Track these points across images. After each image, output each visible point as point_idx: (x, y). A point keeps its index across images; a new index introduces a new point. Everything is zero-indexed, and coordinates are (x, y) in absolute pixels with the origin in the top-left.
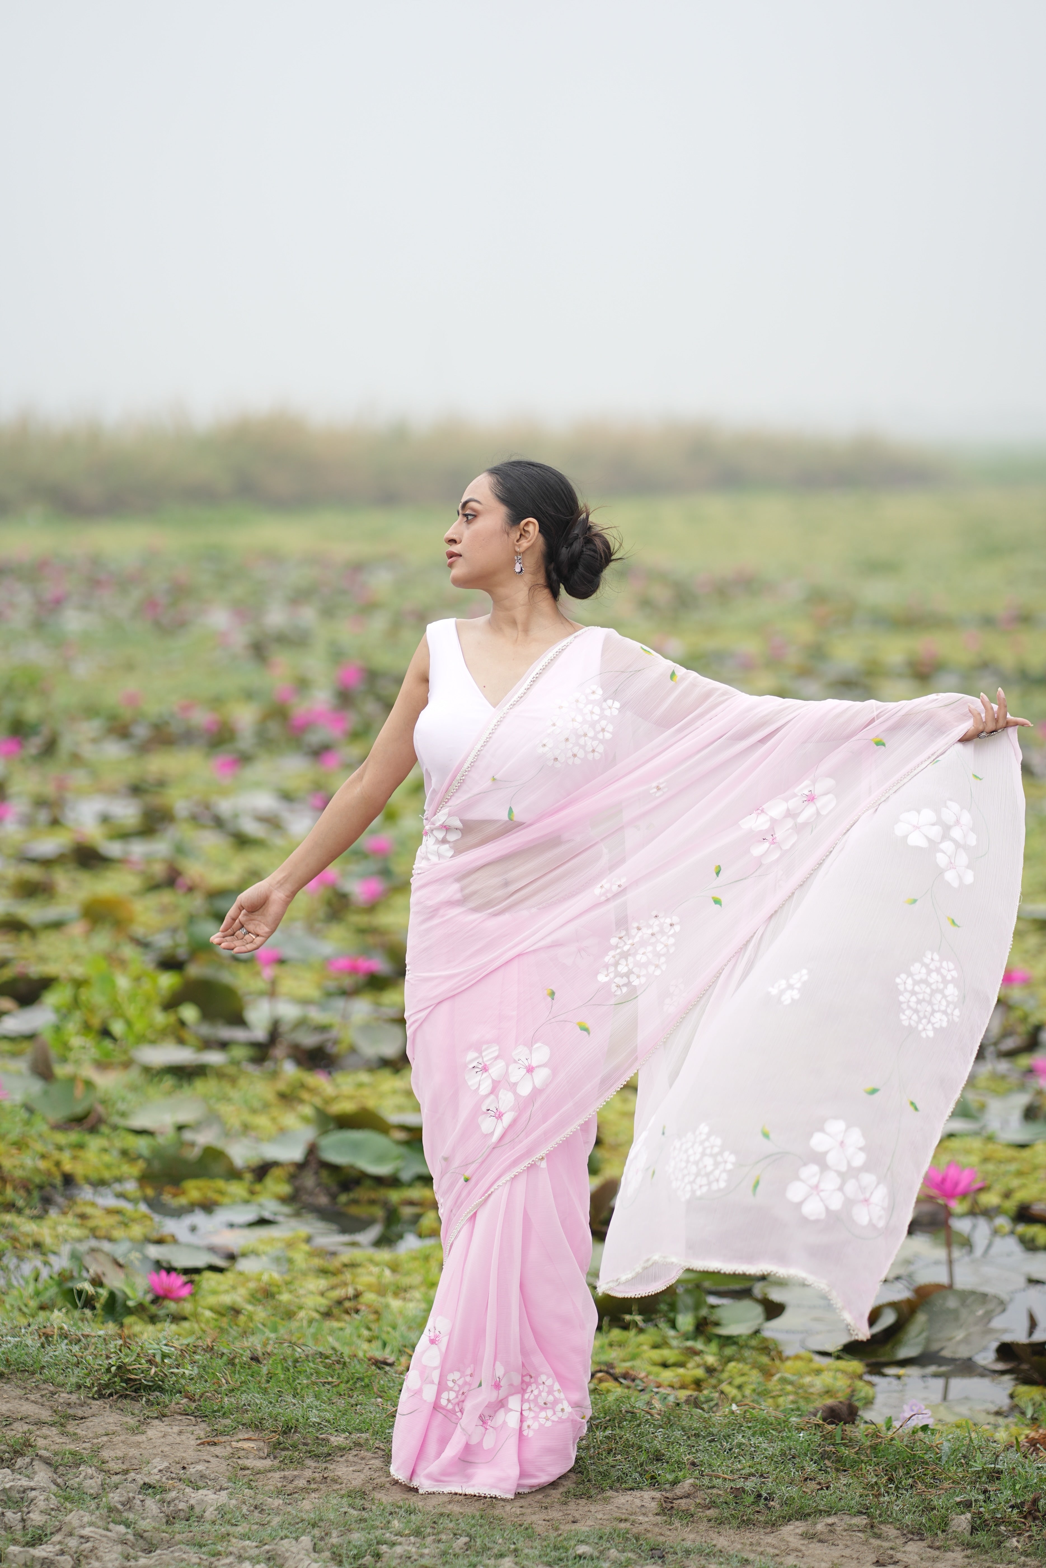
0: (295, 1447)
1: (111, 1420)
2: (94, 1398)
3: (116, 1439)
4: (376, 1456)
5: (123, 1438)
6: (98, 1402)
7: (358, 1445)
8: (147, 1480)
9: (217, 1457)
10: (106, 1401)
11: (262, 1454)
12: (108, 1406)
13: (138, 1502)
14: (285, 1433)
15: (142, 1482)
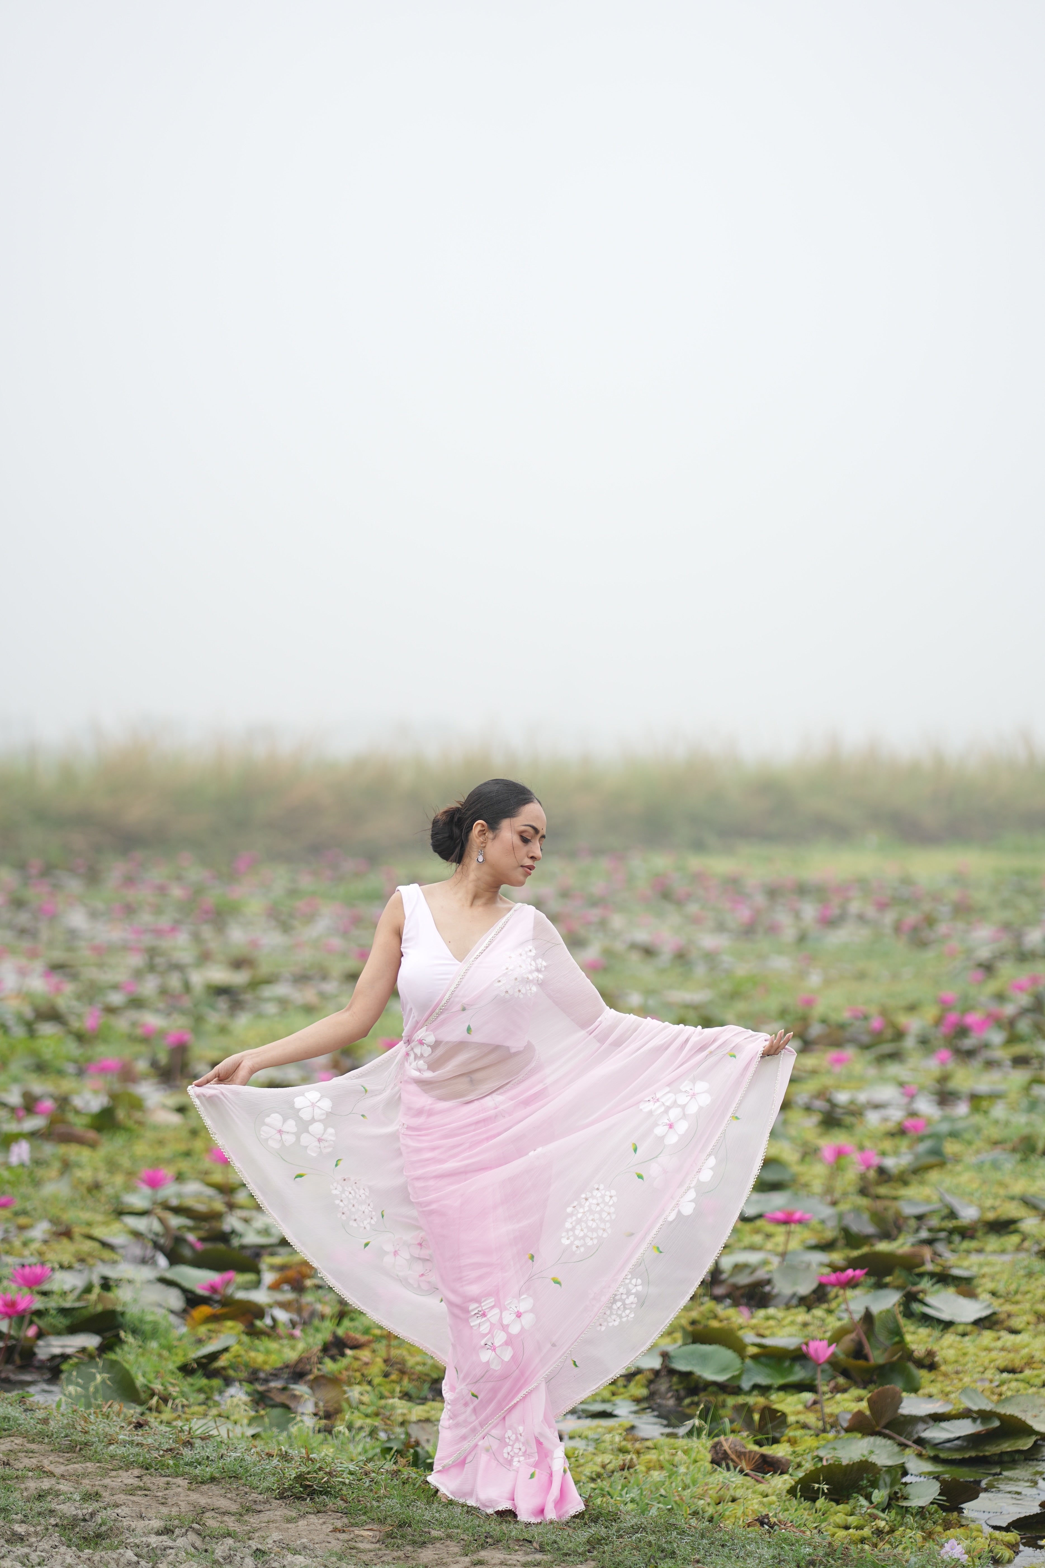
0: (403, 1536)
1: (279, 1513)
2: (276, 1499)
3: (271, 1525)
4: (459, 1544)
5: (277, 1525)
6: (278, 1501)
7: (449, 1537)
8: (259, 1546)
9: (338, 1539)
10: (285, 1501)
11: (374, 1540)
12: (284, 1504)
13: (239, 1558)
14: (400, 1526)
15: (255, 1548)
